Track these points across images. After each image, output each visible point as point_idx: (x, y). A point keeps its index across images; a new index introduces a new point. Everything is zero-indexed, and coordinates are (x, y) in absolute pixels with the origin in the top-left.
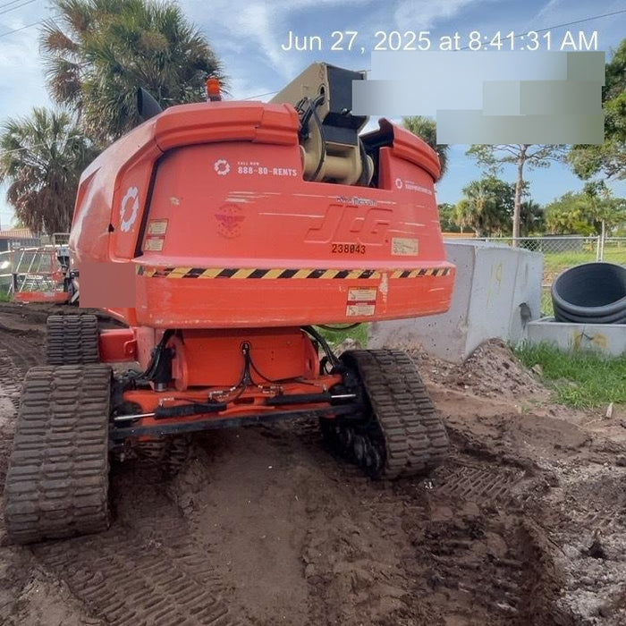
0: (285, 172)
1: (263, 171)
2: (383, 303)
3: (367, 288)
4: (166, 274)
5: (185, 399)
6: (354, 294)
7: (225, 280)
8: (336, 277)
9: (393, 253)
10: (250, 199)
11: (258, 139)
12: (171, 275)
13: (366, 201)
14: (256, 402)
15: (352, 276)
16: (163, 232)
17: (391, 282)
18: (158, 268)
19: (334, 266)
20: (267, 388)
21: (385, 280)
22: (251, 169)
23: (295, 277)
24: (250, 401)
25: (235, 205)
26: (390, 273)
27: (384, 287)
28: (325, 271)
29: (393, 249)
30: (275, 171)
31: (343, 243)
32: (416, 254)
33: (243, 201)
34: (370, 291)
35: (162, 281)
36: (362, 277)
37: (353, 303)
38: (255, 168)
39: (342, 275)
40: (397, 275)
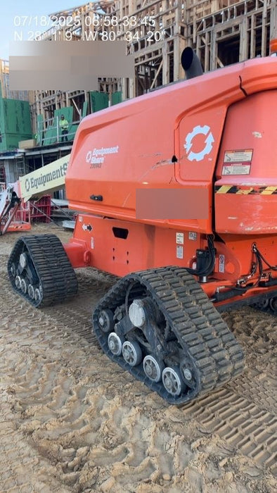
4: (260, 192)
12: (264, 193)
16: (249, 159)
18: (254, 187)
35: (257, 197)
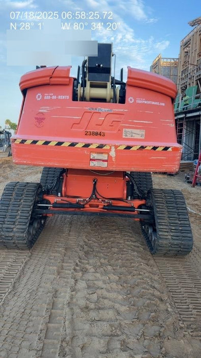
0: (64, 97)
1: (54, 97)
2: (113, 161)
3: (102, 153)
5: (66, 201)
6: (94, 156)
7: (34, 145)
8: (83, 147)
9: (124, 137)
10: (48, 110)
11: (52, 83)
13: (106, 109)
14: (100, 207)
15: (93, 147)
17: (117, 151)
19: (82, 141)
20: (104, 201)
21: (113, 149)
22: (49, 97)
23: (62, 145)
24: (97, 206)
25: (42, 113)
26: (116, 147)
27: (113, 153)
28: (78, 143)
29: (124, 134)
30: (59, 97)
31: (92, 131)
32: (144, 138)
33: (45, 111)
34: (103, 155)
36: (98, 147)
37: (94, 160)
38: (51, 96)
39: (87, 146)
40: (122, 147)
